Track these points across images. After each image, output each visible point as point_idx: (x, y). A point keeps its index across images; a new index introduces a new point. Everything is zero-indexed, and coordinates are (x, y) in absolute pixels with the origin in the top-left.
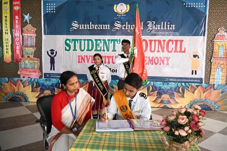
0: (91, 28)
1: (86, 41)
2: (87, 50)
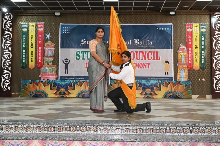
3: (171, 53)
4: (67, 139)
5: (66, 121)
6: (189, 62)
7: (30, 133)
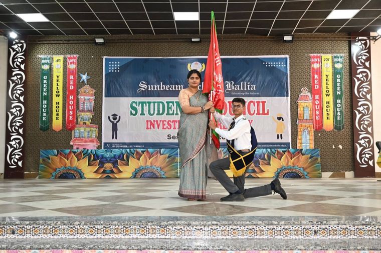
0: (161, 89)
1: (156, 104)
2: (157, 115)
3: (287, 104)
4: (118, 247)
5: (115, 217)
6: (316, 118)
7: (58, 238)
